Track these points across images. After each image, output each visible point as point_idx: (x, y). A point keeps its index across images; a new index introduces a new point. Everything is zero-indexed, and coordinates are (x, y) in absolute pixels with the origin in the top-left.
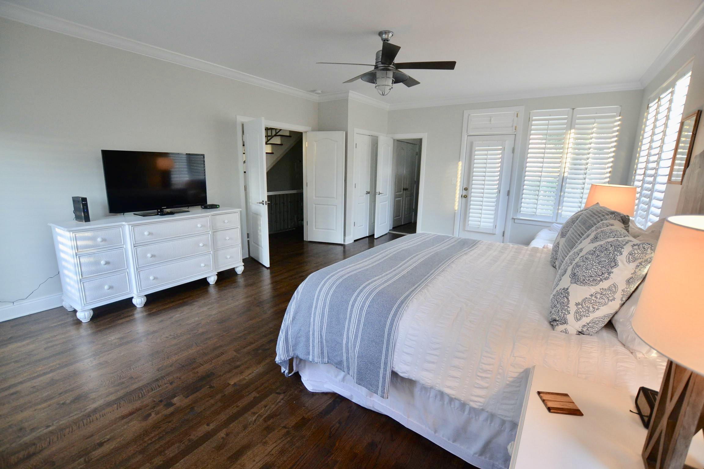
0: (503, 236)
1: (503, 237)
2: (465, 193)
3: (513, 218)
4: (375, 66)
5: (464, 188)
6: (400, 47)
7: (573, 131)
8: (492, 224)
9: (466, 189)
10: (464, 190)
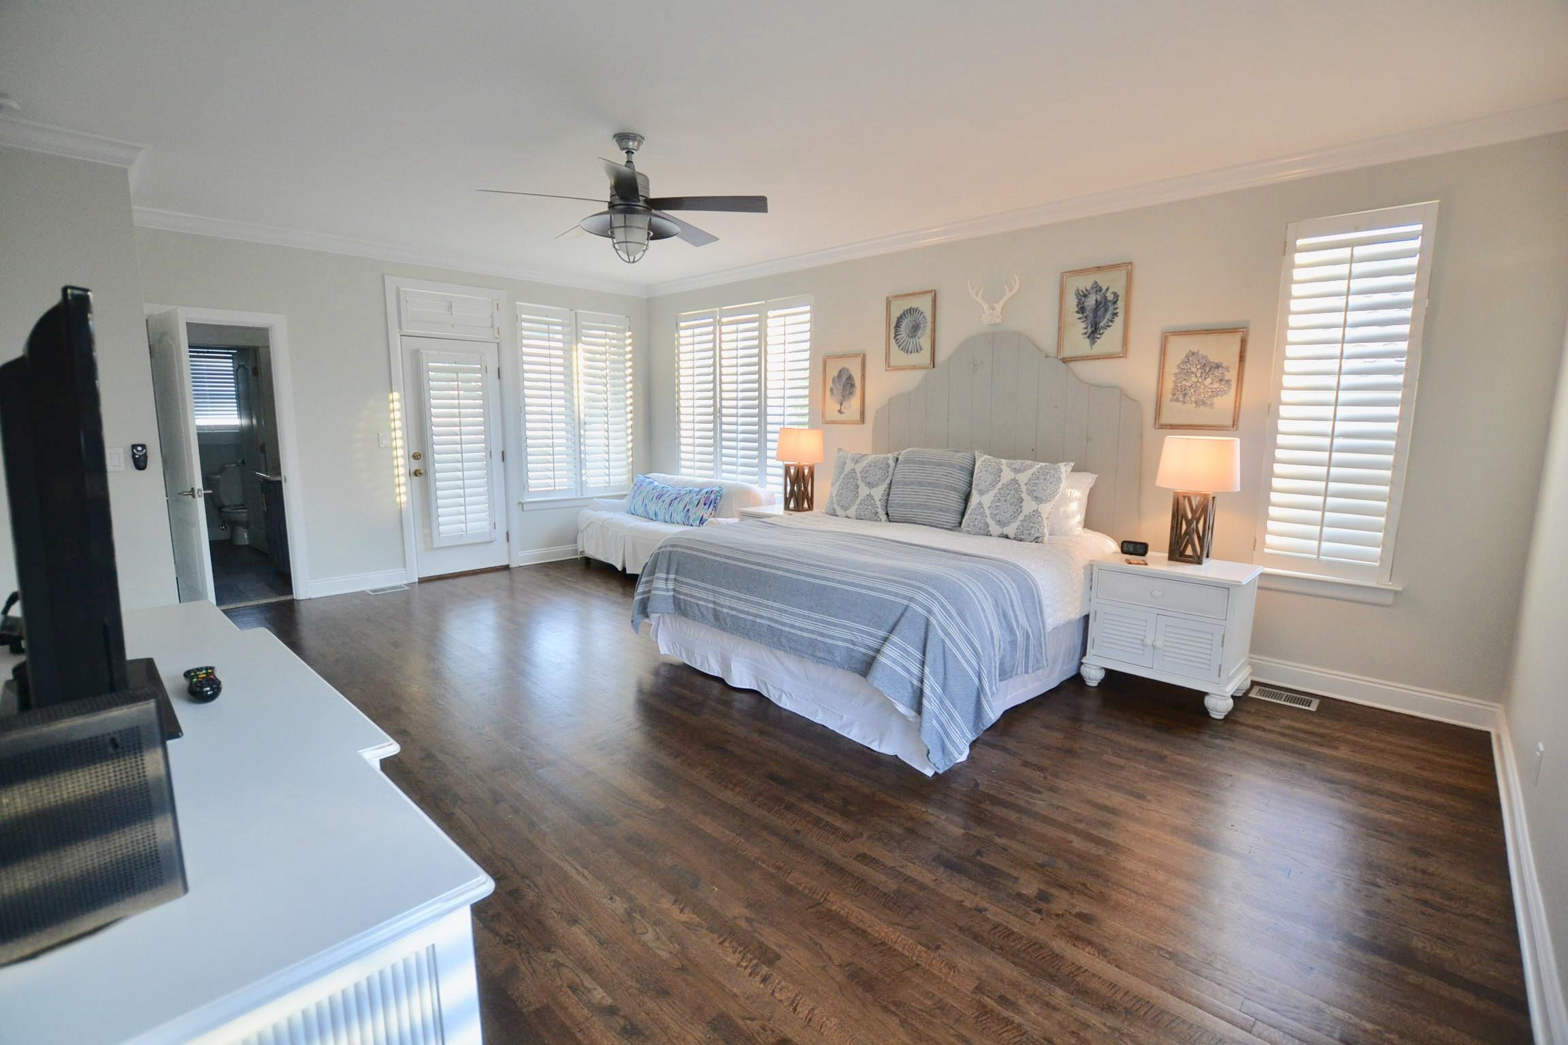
0: (508, 540)
1: (507, 544)
2: (416, 465)
3: (520, 503)
4: (610, 203)
5: (411, 454)
6: (767, 212)
7: (580, 346)
8: (484, 523)
9: (416, 457)
10: (412, 460)
